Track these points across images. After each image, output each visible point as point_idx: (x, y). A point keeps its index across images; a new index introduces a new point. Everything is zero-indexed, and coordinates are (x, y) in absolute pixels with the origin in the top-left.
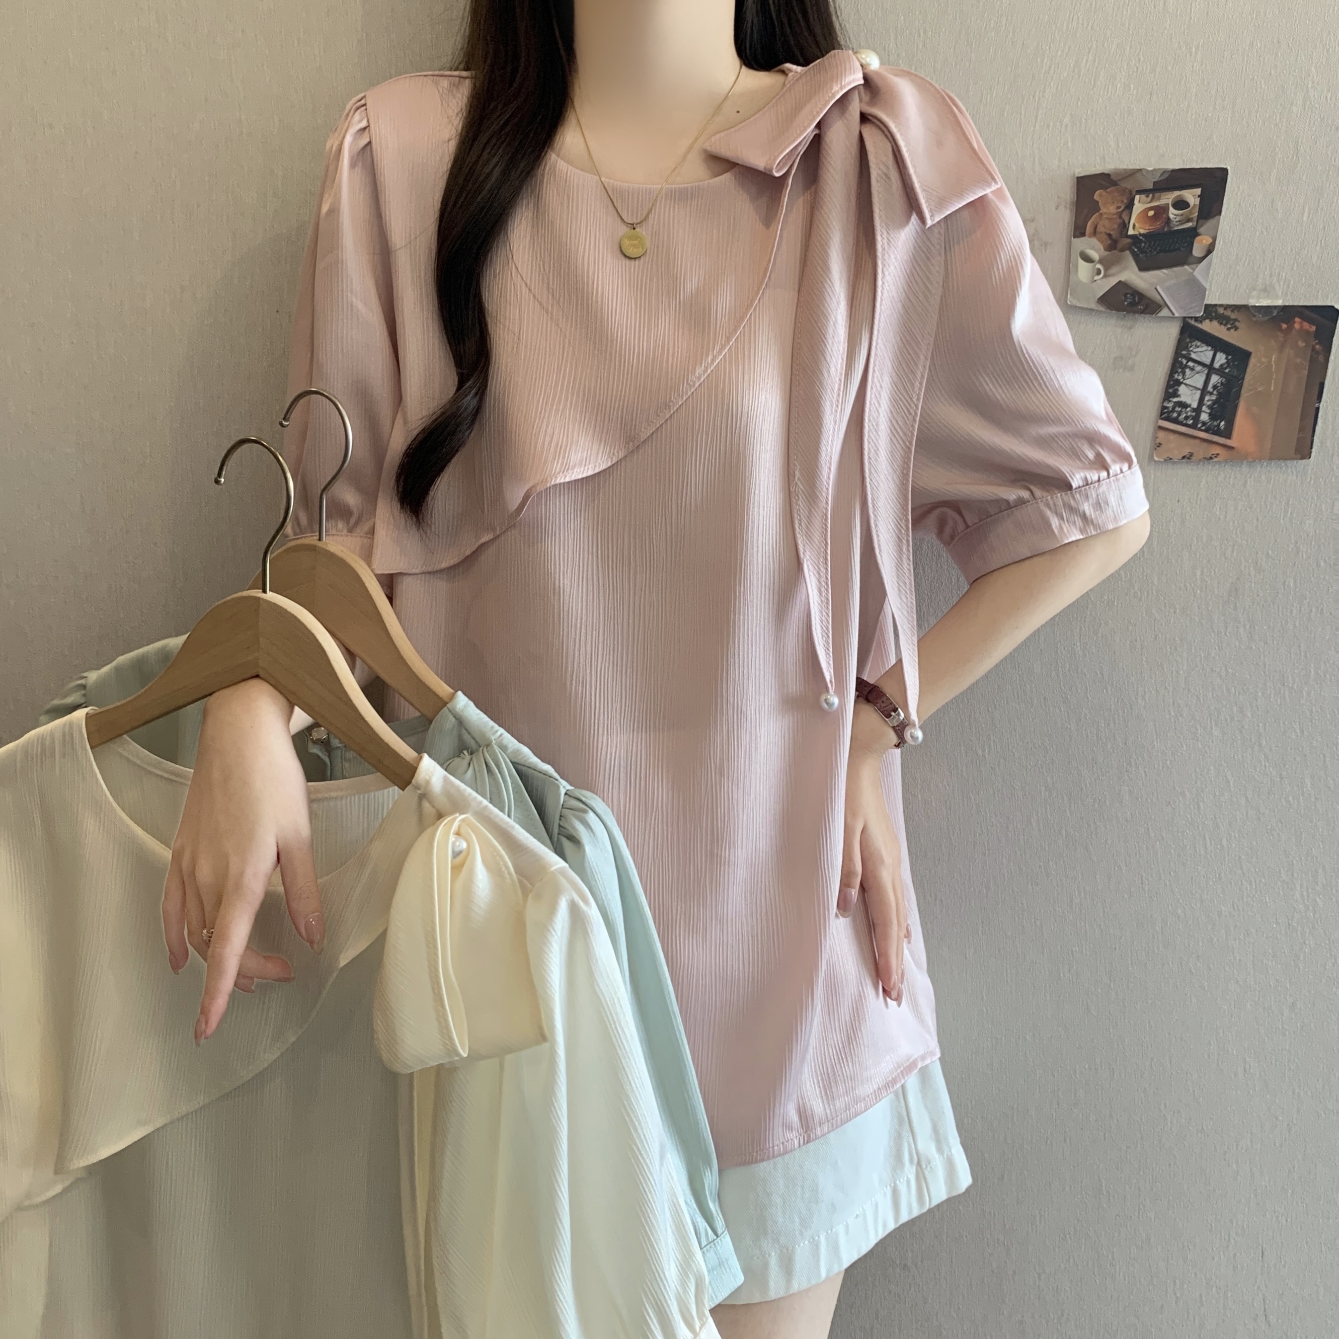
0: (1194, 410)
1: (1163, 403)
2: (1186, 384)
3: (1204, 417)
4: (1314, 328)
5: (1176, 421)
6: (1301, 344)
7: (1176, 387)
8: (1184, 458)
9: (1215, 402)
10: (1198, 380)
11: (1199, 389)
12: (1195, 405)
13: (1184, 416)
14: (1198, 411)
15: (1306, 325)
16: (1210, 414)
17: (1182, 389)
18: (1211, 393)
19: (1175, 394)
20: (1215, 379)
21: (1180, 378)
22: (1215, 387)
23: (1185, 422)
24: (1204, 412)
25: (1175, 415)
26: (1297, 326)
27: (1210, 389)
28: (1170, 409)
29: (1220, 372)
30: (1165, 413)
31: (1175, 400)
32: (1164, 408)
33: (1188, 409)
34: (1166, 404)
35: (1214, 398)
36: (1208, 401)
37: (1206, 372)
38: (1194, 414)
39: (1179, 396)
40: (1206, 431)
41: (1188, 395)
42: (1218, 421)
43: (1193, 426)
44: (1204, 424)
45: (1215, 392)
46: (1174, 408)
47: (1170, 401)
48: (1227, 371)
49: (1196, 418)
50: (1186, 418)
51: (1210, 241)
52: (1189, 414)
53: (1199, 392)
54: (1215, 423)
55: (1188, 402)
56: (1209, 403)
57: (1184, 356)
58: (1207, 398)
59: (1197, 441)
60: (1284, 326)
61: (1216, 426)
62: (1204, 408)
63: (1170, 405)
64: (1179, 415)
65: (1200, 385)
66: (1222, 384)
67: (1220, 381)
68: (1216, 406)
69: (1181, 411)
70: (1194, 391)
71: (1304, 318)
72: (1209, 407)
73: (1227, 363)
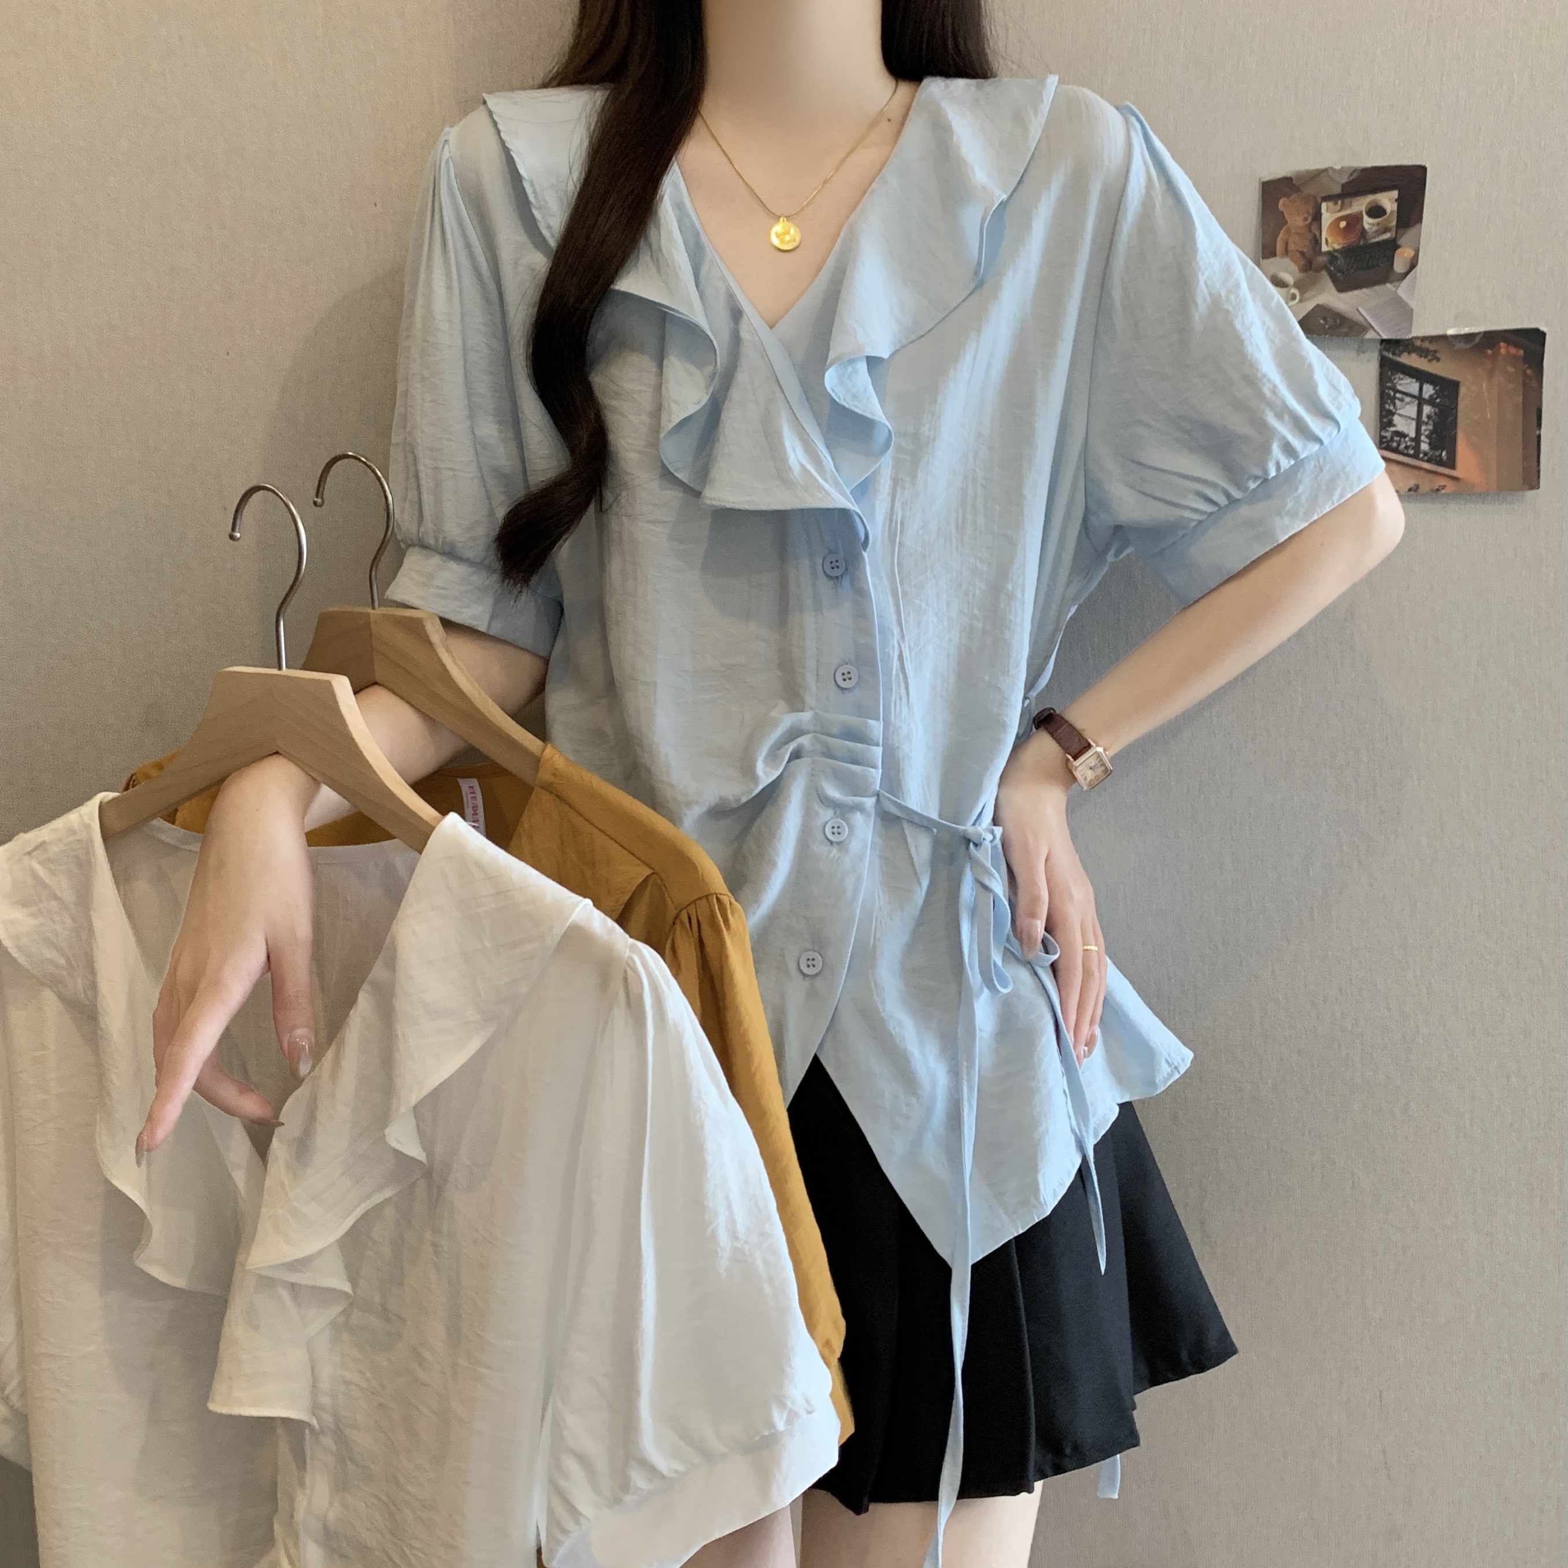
0: (1412, 440)
1: (1380, 433)
2: (1399, 415)
3: (1424, 447)
4: (1521, 352)
5: (1396, 451)
6: (1510, 369)
7: (1390, 417)
8: (1410, 490)
9: (1432, 432)
10: (1411, 410)
11: (1413, 419)
12: (1413, 435)
13: (1404, 445)
14: (1417, 440)
15: (1513, 350)
16: (1430, 444)
17: (1396, 419)
18: (1427, 424)
19: (1391, 424)
20: (1427, 409)
21: (1392, 408)
22: (1429, 417)
23: (1406, 452)
24: (1423, 441)
25: (1395, 444)
26: (1503, 351)
27: (1424, 418)
28: (1389, 438)
29: (1431, 402)
30: (1384, 442)
31: (1392, 429)
32: (1382, 437)
33: (1407, 439)
34: (1383, 433)
35: (1431, 427)
36: (1425, 430)
37: (1417, 402)
38: (1414, 444)
39: (1394, 426)
40: (1429, 461)
41: (1404, 423)
42: (1440, 451)
43: (1415, 456)
44: (1426, 454)
45: (1431, 422)
46: (1392, 438)
47: (1387, 431)
48: (1438, 400)
49: (1417, 448)
50: (1407, 447)
51: (1413, 253)
52: (1409, 443)
53: (1414, 423)
54: (1437, 453)
55: (1406, 432)
56: (1427, 433)
57: (1389, 388)
58: (1423, 428)
59: (1422, 472)
60: (1490, 352)
61: (1436, 456)
62: (1423, 438)
63: (1388, 435)
64: (1399, 445)
65: (1414, 415)
66: (1436, 414)
67: (1433, 411)
68: (1434, 436)
69: (1400, 441)
70: (1410, 421)
71: (1509, 342)
72: (1427, 436)
73: (1436, 393)
